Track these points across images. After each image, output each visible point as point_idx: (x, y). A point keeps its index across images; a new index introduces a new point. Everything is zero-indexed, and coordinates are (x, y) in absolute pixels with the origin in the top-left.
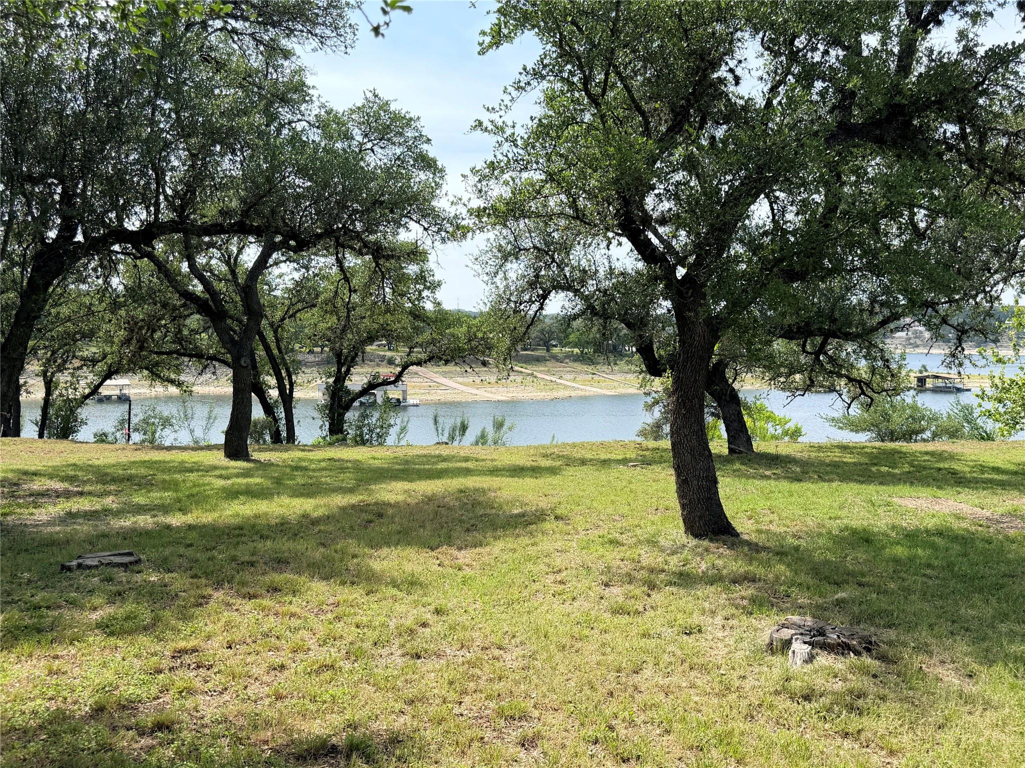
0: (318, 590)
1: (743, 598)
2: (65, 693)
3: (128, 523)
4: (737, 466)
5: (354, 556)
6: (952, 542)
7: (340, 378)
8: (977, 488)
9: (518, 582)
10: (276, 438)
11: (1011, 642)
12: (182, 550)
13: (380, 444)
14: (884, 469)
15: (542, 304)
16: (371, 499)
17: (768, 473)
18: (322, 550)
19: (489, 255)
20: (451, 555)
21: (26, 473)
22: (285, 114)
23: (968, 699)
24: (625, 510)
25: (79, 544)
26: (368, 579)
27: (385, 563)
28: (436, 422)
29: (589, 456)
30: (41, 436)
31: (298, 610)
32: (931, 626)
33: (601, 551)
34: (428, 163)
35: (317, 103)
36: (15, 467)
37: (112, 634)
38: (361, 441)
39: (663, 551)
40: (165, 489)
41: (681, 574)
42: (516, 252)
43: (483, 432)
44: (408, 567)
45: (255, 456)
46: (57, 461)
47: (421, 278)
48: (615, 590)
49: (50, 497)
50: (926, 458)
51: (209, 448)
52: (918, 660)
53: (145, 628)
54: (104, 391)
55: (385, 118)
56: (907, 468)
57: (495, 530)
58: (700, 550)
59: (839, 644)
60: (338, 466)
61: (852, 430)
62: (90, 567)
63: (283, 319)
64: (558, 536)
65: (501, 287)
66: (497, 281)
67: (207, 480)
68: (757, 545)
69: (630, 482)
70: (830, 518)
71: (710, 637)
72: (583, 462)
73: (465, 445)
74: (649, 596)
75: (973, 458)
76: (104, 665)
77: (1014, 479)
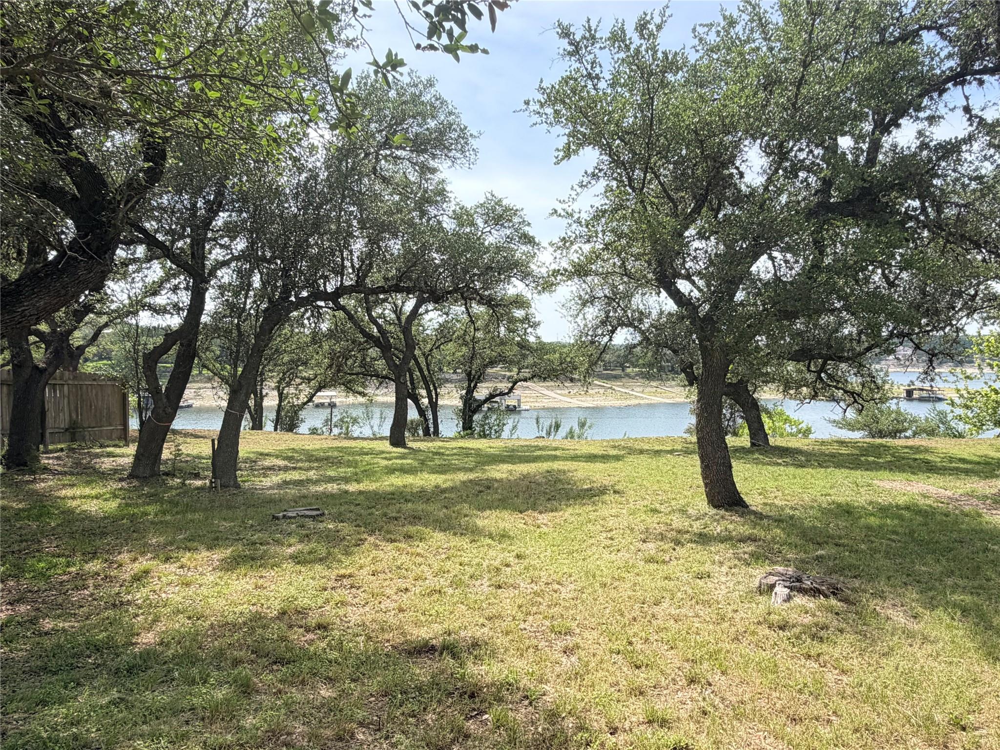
0: (438, 537)
1: (745, 553)
2: (262, 601)
3: (321, 489)
4: (756, 456)
5: (466, 516)
6: (916, 514)
7: (470, 391)
8: (944, 475)
9: (579, 537)
10: (427, 433)
11: (953, 593)
12: (352, 508)
13: (498, 437)
14: (871, 459)
15: (611, 337)
16: (484, 476)
17: (780, 461)
18: (444, 510)
19: (573, 302)
20: (534, 517)
21: (261, 454)
22: (432, 211)
23: (910, 635)
24: (667, 487)
25: (288, 502)
26: (473, 532)
27: (486, 521)
28: (538, 422)
29: (646, 447)
30: (276, 429)
31: (422, 552)
32: (889, 578)
33: (644, 517)
34: (528, 239)
35: (453, 203)
36: (255, 450)
37: (298, 563)
38: (484, 435)
39: (690, 518)
40: (349, 467)
41: (700, 534)
42: (592, 300)
43: (571, 429)
44: (502, 525)
45: (410, 444)
46: (283, 447)
47: (526, 319)
48: (651, 545)
49: (274, 470)
50: (906, 451)
51: (382, 438)
52: (875, 604)
53: (321, 560)
54: (316, 400)
55: (499, 210)
56: (889, 458)
57: (568, 500)
58: (717, 517)
59: (811, 589)
60: (465, 453)
61: (849, 430)
62: (290, 518)
63: (431, 350)
64: (614, 505)
65: (582, 325)
66: (578, 320)
67: (376, 460)
68: (761, 514)
69: (674, 467)
70: (822, 495)
71: (716, 581)
72: (641, 452)
73: (558, 439)
74: (674, 549)
75: (944, 451)
76: (290, 584)
77: (976, 467)
